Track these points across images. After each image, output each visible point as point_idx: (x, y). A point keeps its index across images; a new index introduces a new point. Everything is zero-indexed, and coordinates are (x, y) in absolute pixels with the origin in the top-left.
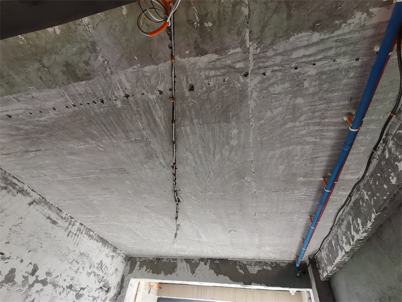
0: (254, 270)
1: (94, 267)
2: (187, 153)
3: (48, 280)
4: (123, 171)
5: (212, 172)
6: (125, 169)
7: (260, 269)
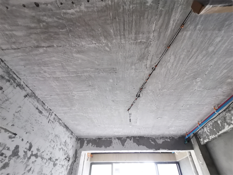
0: (160, 142)
1: (62, 144)
2: (172, 57)
3: (38, 154)
4: (113, 70)
5: (178, 74)
6: (116, 68)
7: (163, 141)
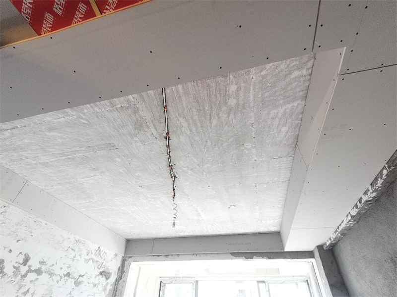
2: (180, 119)
3: (43, 269)
4: (112, 147)
5: (208, 141)
6: (113, 144)
